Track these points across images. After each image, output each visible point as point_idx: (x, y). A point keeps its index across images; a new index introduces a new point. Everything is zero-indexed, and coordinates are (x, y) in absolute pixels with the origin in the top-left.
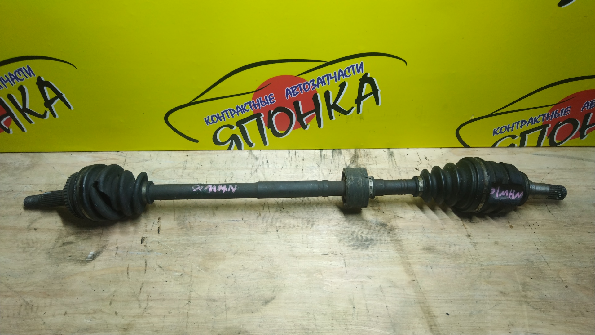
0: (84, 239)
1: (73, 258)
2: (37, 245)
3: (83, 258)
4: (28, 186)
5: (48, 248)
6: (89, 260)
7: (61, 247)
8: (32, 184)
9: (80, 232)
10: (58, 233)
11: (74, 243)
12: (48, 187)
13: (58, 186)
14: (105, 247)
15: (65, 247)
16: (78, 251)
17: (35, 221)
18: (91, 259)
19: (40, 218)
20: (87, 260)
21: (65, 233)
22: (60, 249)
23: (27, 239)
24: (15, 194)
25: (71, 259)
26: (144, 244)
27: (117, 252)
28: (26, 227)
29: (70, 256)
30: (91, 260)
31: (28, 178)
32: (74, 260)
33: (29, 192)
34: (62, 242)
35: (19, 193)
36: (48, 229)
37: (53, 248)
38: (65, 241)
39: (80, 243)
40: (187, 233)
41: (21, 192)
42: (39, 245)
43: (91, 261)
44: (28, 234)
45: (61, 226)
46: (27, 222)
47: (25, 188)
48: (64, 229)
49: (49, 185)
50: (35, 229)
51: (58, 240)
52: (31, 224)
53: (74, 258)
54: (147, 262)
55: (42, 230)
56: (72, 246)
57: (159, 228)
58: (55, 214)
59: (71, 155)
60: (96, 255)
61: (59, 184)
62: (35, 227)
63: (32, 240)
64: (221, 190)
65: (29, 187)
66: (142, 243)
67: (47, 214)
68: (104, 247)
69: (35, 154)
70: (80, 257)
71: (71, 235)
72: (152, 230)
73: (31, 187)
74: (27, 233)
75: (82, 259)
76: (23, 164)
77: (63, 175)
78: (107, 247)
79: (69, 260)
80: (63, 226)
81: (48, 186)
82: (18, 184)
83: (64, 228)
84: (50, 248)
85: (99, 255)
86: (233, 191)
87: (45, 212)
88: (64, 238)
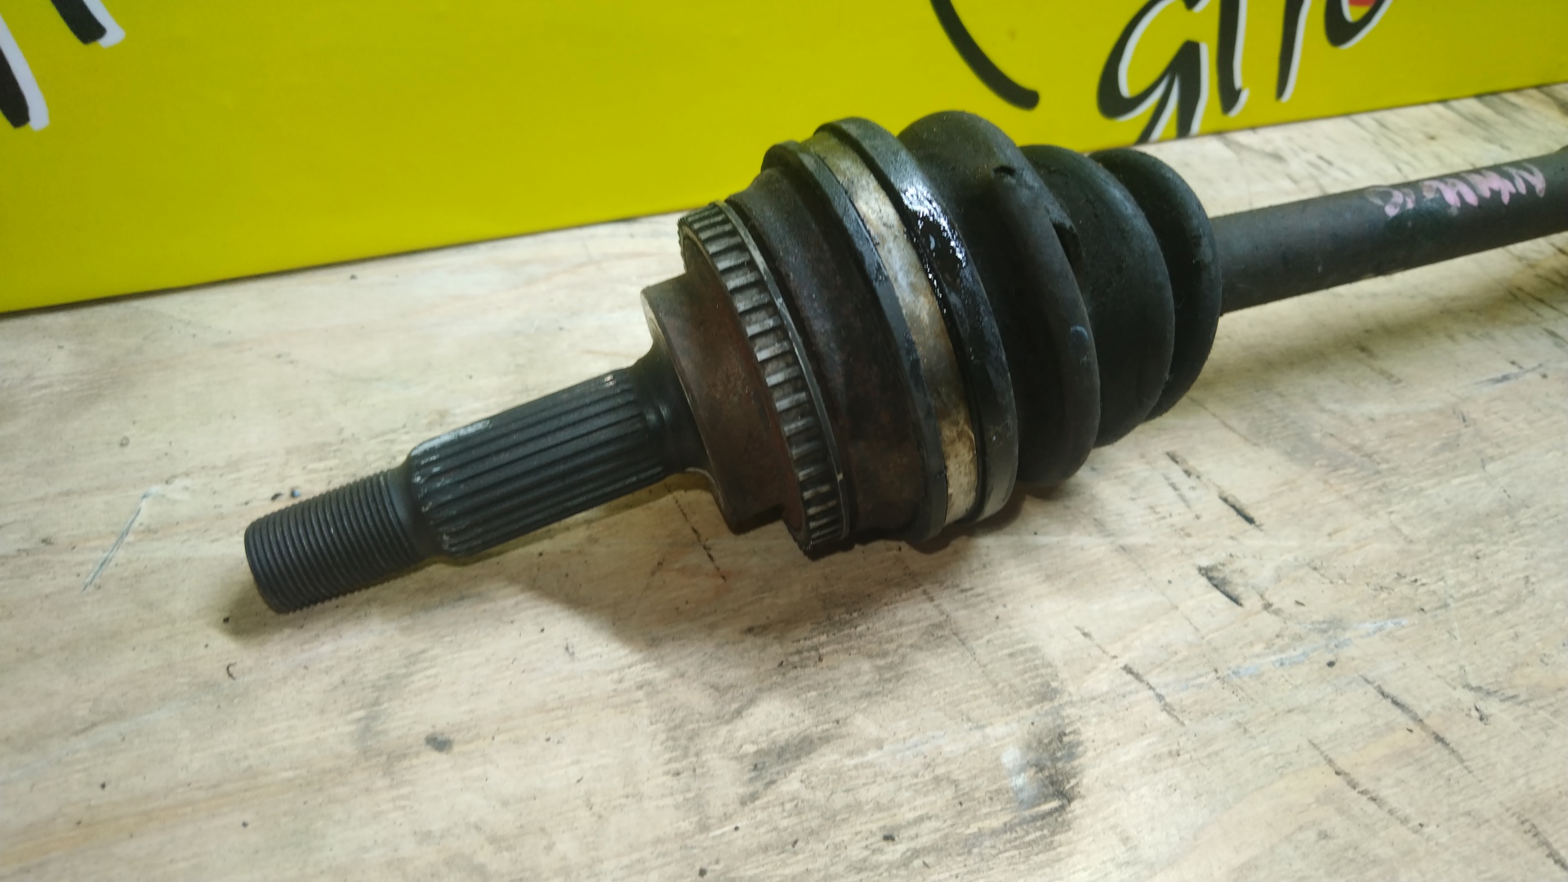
0: (869, 695)
1: (925, 840)
2: (549, 848)
3: (987, 815)
4: (156, 489)
5: (658, 841)
6: (1050, 813)
7: (754, 797)
8: (187, 474)
9: (796, 658)
10: (644, 710)
11: (826, 739)
12: (321, 465)
13: (392, 442)
14: (1055, 691)
15: (791, 784)
16: (906, 782)
17: (390, 685)
18: (1047, 798)
19: (412, 659)
20: (1034, 819)
21: (694, 698)
22: (760, 816)
23: (425, 837)
24: (79, 558)
25: (916, 853)
26: (1252, 602)
27: (1160, 697)
28: (349, 749)
29: (889, 838)
30: (1054, 804)
31: (124, 443)
32: (934, 849)
33: (192, 520)
34: (733, 764)
35: (117, 546)
36: (542, 708)
37: (704, 828)
38: (750, 749)
39: (864, 725)
40: (1384, 485)
41: (130, 538)
42: (567, 846)
43: (1062, 808)
44: (404, 790)
45: (624, 662)
46: (322, 712)
47: (144, 504)
48: (661, 675)
49: (321, 450)
50: (439, 743)
51: (686, 756)
52: (371, 718)
53: (927, 835)
54: (1386, 689)
55: (499, 731)
56: (825, 759)
57: (1225, 500)
58: (511, 601)
59: (353, 277)
60: (1054, 760)
61: (394, 431)
62: (424, 729)
63: (478, 828)
64: (1496, 194)
65: (174, 491)
66: (1235, 600)
67: (442, 617)
68: (1046, 694)
69: (86, 313)
70: (960, 814)
71: (752, 701)
72: (1204, 519)
73: (186, 489)
74: (391, 787)
75: (996, 823)
76: (30, 377)
77: (379, 379)
78: (1072, 689)
79: (905, 863)
80: (637, 657)
81: (320, 460)
82: (68, 493)
83: (659, 667)
84: (680, 836)
85: (1071, 756)
86: (1538, 190)
87: (426, 608)
88: (723, 730)
